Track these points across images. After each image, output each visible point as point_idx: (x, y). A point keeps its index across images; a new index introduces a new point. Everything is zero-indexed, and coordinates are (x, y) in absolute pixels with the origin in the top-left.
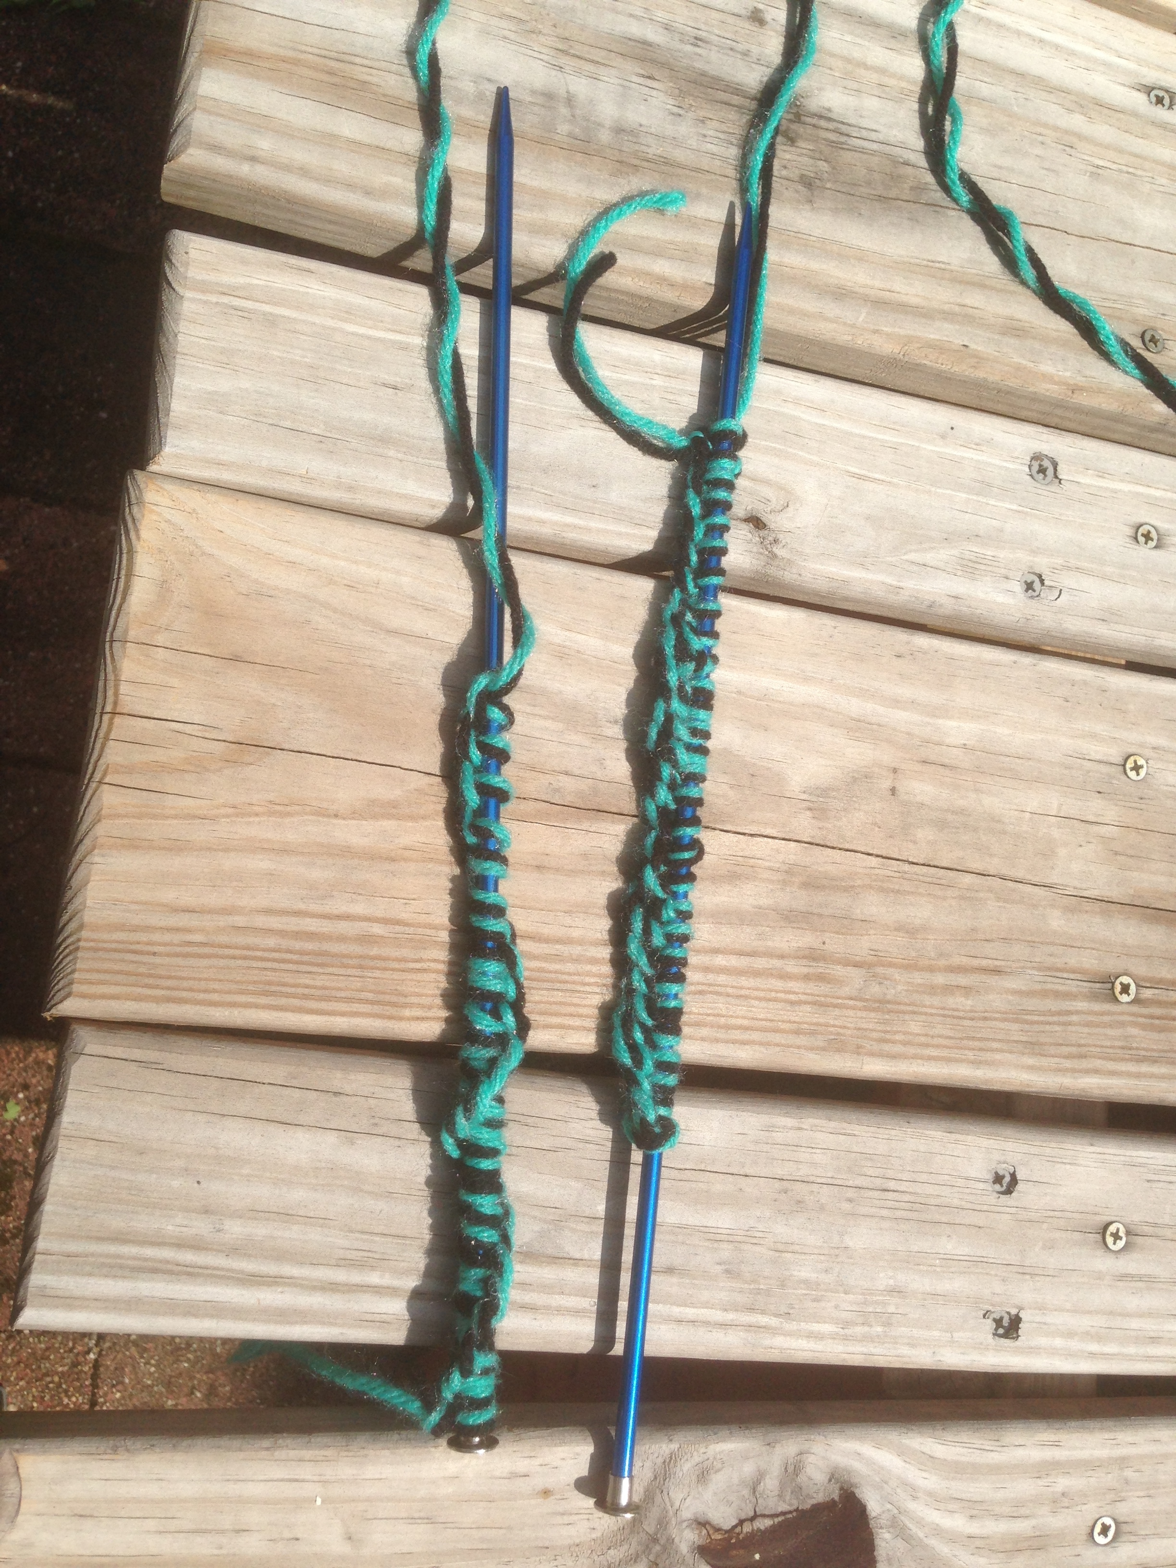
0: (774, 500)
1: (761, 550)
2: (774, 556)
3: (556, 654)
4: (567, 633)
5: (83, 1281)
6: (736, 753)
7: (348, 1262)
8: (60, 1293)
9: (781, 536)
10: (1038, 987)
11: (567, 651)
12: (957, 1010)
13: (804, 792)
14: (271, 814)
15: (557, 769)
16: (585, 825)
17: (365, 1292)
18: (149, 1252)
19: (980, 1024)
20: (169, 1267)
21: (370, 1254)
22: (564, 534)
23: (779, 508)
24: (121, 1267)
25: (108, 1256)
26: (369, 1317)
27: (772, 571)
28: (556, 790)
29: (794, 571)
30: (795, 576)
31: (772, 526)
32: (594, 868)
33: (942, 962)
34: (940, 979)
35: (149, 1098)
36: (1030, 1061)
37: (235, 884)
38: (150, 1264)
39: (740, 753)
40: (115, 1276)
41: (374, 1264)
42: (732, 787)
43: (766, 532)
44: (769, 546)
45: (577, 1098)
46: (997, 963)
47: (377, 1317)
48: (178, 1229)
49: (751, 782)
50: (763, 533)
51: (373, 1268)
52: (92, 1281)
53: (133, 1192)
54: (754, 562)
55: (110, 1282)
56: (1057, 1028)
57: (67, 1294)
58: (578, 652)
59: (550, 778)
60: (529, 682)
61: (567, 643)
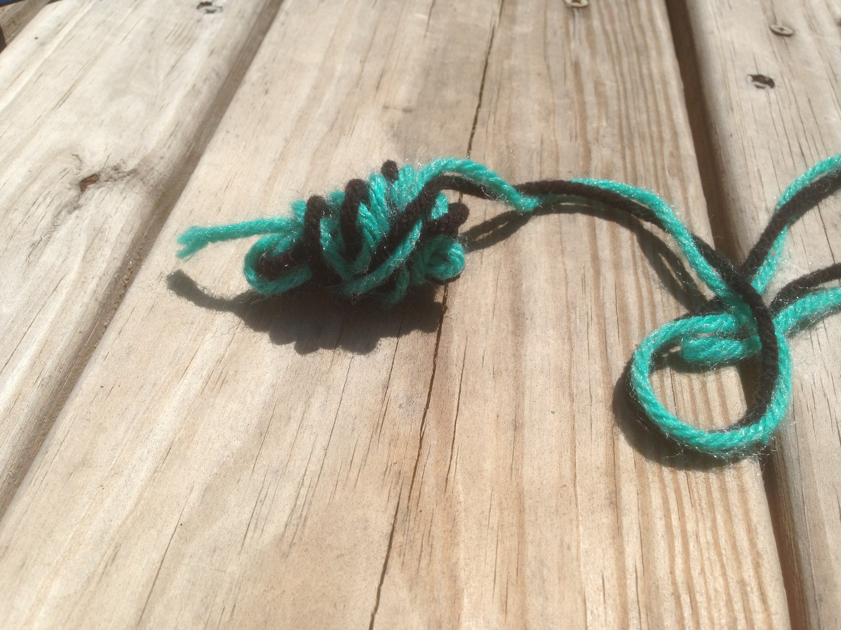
0: (65, 166)
1: (124, 181)
2: (134, 172)
3: (218, 386)
9: (112, 163)
10: (585, 44)
11: (216, 375)
12: (618, 92)
15: (380, 397)
16: (455, 371)
19: (627, 78)
23: (77, 162)
27: (153, 178)
28: (410, 400)
29: (156, 161)
31: (96, 169)
33: (575, 96)
34: (590, 98)
36: (653, 54)
43: (103, 175)
44: (120, 175)
46: (568, 64)
50: (103, 177)
54: (137, 190)
56: (620, 37)
58: (219, 361)
59: (393, 406)
60: (255, 422)
61: (205, 373)
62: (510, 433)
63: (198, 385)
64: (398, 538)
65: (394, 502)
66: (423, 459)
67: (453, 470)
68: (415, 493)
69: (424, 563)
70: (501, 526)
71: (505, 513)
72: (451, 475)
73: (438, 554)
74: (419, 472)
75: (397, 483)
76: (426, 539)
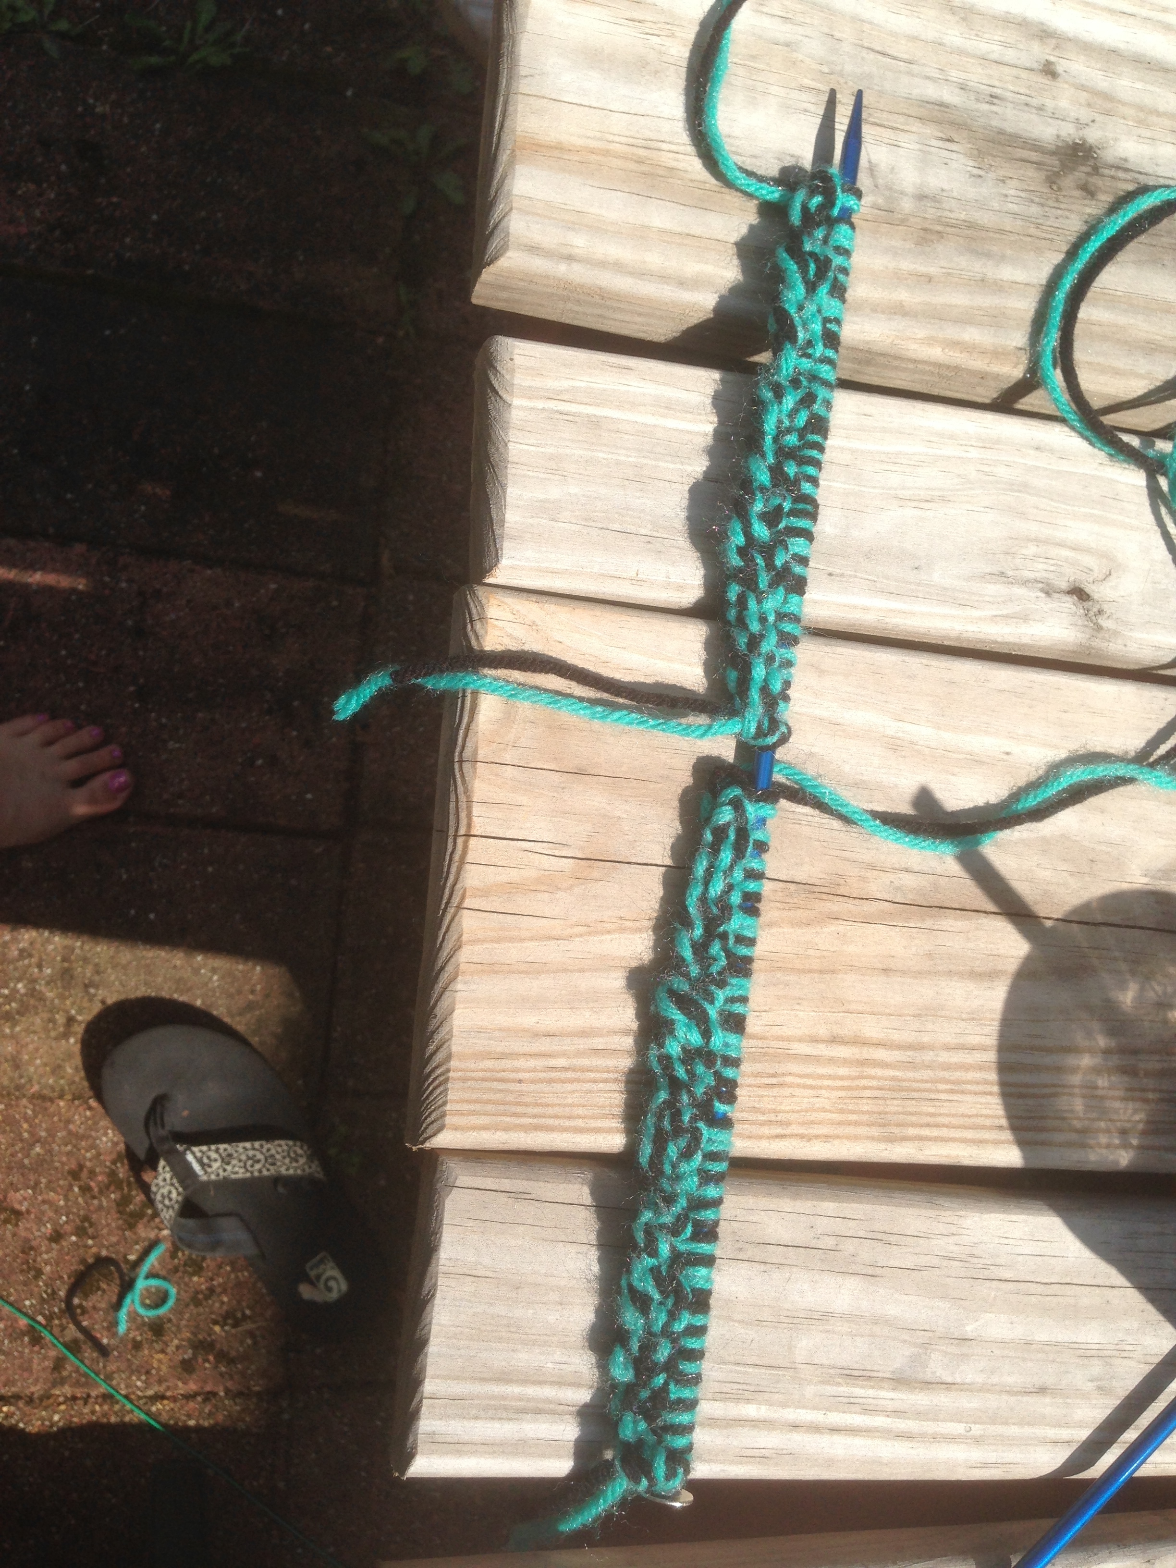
0: (1096, 568)
1: (1086, 623)
2: (1099, 628)
3: (890, 746)
4: (900, 724)
5: (469, 1424)
6: (1074, 838)
7: (723, 1395)
8: (449, 1439)
9: (1105, 607)
11: (899, 742)
13: (1146, 876)
14: (622, 930)
15: (897, 866)
16: (928, 923)
17: (742, 1426)
18: (532, 1391)
20: (552, 1406)
21: (744, 1387)
22: (887, 620)
23: (1101, 577)
24: (506, 1409)
25: (493, 1397)
26: (749, 1453)
27: (1097, 643)
28: (898, 889)
29: (1120, 641)
30: (1121, 647)
31: (1096, 596)
32: (940, 968)
35: (521, 1228)
37: (592, 1005)
38: (532, 1405)
39: (1078, 838)
40: (500, 1419)
41: (750, 1397)
42: (1072, 874)
43: (1090, 603)
44: (1094, 618)
45: (938, 1213)
47: (756, 1453)
48: (558, 1366)
49: (1091, 868)
50: (1087, 604)
51: (748, 1401)
52: (479, 1424)
53: (512, 1330)
54: (1079, 635)
55: (497, 1425)
57: (456, 1439)
58: (912, 743)
59: (891, 877)
60: (865, 778)
61: (900, 735)
62: (880, 966)
63: (890, 732)
64: (792, 887)
65: (817, 882)
66: (851, 901)
67: (845, 923)
68: (825, 897)
69: (779, 905)
70: (808, 957)
71: (818, 960)
72: (841, 922)
73: (785, 914)
74: (841, 899)
75: (831, 883)
76: (794, 905)
